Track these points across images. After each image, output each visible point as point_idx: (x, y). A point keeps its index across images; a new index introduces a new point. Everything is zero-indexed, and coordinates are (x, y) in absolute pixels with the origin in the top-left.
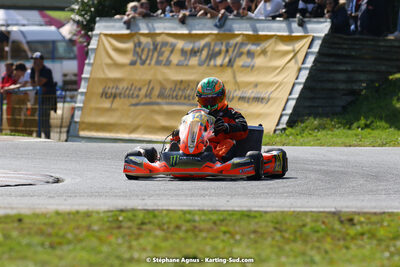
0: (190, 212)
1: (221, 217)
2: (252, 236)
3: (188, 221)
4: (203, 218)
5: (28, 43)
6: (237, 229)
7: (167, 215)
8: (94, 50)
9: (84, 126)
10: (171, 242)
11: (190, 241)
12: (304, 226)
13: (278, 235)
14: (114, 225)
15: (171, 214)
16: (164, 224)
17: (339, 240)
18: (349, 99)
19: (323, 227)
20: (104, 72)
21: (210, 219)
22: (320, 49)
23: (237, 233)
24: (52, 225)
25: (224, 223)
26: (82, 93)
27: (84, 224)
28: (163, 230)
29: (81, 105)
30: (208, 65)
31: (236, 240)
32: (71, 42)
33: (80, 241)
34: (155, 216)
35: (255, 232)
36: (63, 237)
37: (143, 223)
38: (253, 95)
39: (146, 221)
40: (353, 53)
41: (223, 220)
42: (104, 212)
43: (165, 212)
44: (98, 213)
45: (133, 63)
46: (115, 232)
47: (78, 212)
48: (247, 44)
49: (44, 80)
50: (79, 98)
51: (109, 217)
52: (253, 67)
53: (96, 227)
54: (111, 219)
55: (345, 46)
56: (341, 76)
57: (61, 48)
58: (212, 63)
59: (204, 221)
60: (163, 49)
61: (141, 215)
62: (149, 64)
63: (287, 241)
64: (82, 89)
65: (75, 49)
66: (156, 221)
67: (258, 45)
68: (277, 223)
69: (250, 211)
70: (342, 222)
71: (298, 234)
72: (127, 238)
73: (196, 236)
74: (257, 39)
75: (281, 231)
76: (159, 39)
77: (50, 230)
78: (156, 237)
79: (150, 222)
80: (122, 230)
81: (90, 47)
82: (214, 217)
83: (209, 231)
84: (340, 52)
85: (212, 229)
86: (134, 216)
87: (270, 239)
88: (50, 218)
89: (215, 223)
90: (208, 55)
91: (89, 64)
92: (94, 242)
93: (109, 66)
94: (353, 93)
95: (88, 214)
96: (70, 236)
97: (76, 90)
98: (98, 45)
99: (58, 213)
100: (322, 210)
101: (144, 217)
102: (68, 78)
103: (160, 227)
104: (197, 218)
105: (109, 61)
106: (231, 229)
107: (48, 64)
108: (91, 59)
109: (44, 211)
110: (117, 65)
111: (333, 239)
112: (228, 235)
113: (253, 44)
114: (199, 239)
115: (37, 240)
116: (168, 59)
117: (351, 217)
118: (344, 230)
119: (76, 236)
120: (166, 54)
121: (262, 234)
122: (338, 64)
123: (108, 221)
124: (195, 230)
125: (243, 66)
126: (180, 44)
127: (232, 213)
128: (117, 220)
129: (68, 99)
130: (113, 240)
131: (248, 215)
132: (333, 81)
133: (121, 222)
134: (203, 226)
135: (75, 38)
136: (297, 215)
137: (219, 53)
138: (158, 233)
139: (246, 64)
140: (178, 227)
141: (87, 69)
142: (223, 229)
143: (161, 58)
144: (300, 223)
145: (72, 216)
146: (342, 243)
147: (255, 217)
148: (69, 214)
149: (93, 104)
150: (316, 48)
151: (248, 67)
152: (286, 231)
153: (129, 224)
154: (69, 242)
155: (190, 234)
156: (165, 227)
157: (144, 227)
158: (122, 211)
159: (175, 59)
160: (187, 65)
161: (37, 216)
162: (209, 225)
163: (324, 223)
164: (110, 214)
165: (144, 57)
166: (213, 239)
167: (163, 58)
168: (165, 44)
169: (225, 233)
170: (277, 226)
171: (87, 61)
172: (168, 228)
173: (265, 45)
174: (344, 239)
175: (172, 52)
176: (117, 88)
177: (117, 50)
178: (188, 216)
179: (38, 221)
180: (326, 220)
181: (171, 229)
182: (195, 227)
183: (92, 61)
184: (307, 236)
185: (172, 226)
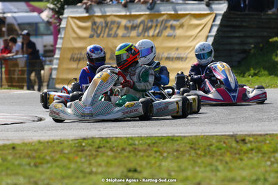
0: (132, 138)
1: (154, 141)
2: (175, 154)
3: (131, 145)
4: (141, 142)
5: (19, 25)
6: (165, 149)
7: (115, 141)
8: (64, 28)
9: (59, 81)
10: (118, 159)
11: (132, 158)
12: (211, 145)
13: (193, 153)
14: (79, 149)
15: (119, 140)
16: (114, 147)
17: (235, 154)
18: (242, 56)
19: (224, 145)
20: (71, 44)
21: (146, 143)
22: (221, 22)
23: (164, 152)
24: (36, 151)
25: (156, 145)
26: (57, 58)
27: (58, 149)
28: (113, 151)
29: (56, 66)
30: (144, 36)
31: (164, 157)
32: (49, 23)
33: (55, 161)
34: (107, 142)
35: (177, 151)
36: (43, 159)
37: (99, 147)
38: (175, 56)
39: (102, 145)
40: (244, 24)
41: (154, 143)
42: (72, 140)
43: (114, 139)
44: (68, 141)
45: (91, 36)
46: (80, 153)
47: (54, 141)
48: (170, 21)
49: (30, 50)
50: (55, 61)
51: (75, 144)
52: (175, 36)
53: (66, 151)
54: (77, 145)
55: (238, 19)
56: (236, 41)
57: (42, 27)
58: (146, 34)
59: (141, 144)
60: (112, 26)
61: (98, 141)
62: (103, 37)
63: (199, 156)
64: (57, 56)
65: (52, 28)
66: (108, 145)
67: (178, 20)
68: (192, 144)
69: (174, 136)
70: (237, 142)
71: (207, 151)
72: (88, 158)
73: (136, 155)
74: (177, 17)
75: (195, 150)
76: (109, 19)
77: (34, 154)
78: (108, 156)
79: (104, 146)
80: (85, 152)
81: (61, 26)
82: (149, 141)
83: (145, 151)
84: (235, 23)
85: (147, 149)
86: (93, 142)
87: (187, 155)
88: (35, 145)
89: (149, 145)
90: (143, 29)
91: (61, 38)
92: (65, 162)
93: (74, 38)
94: (244, 51)
95: (61, 142)
96: (48, 158)
97: (53, 56)
98: (67, 24)
99: (40, 142)
100: (223, 134)
101: (100, 143)
102: (47, 48)
103: (111, 149)
104: (137, 142)
105: (75, 36)
106: (160, 149)
107: (33, 39)
108: (62, 35)
109: (30, 140)
110: (80, 38)
111: (231, 153)
112: (158, 154)
113: (175, 20)
114: (138, 157)
115: (25, 161)
116: (115, 33)
117: (243, 138)
118: (239, 147)
119: (52, 158)
120: (114, 29)
121: (182, 152)
122: (234, 32)
123: (75, 146)
124: (135, 151)
125: (168, 36)
126: (124, 22)
127: (161, 138)
128: (81, 145)
129: (48, 63)
130: (78, 159)
131: (172, 139)
132: (231, 44)
133: (84, 146)
134: (140, 147)
135: (51, 20)
136: (206, 138)
137: (151, 27)
138: (110, 153)
139: (170, 34)
140: (124, 149)
141: (59, 41)
142: (155, 149)
143: (110, 32)
144: (209, 144)
145: (50, 144)
146: (237, 156)
147: (177, 140)
148: (48, 142)
149: (65, 66)
150: (218, 22)
151: (171, 36)
152: (198, 149)
153: (90, 148)
154: (48, 162)
155: (132, 153)
156: (115, 149)
157: (100, 150)
158: (84, 139)
159: (121, 32)
160: (129, 37)
161: (25, 144)
162: (145, 147)
163: (224, 143)
164: (76, 141)
165: (99, 32)
166: (147, 156)
167: (112, 32)
168: (113, 22)
169: (156, 152)
170: (192, 146)
171: (59, 36)
172: (117, 150)
173: (183, 20)
174: (239, 154)
175: (118, 28)
176: (81, 54)
177: (80, 28)
178: (130, 141)
179: (26, 148)
180: (226, 141)
181: (119, 151)
182: (136, 149)
183: (63, 36)
184: (214, 152)
185: (120, 148)
